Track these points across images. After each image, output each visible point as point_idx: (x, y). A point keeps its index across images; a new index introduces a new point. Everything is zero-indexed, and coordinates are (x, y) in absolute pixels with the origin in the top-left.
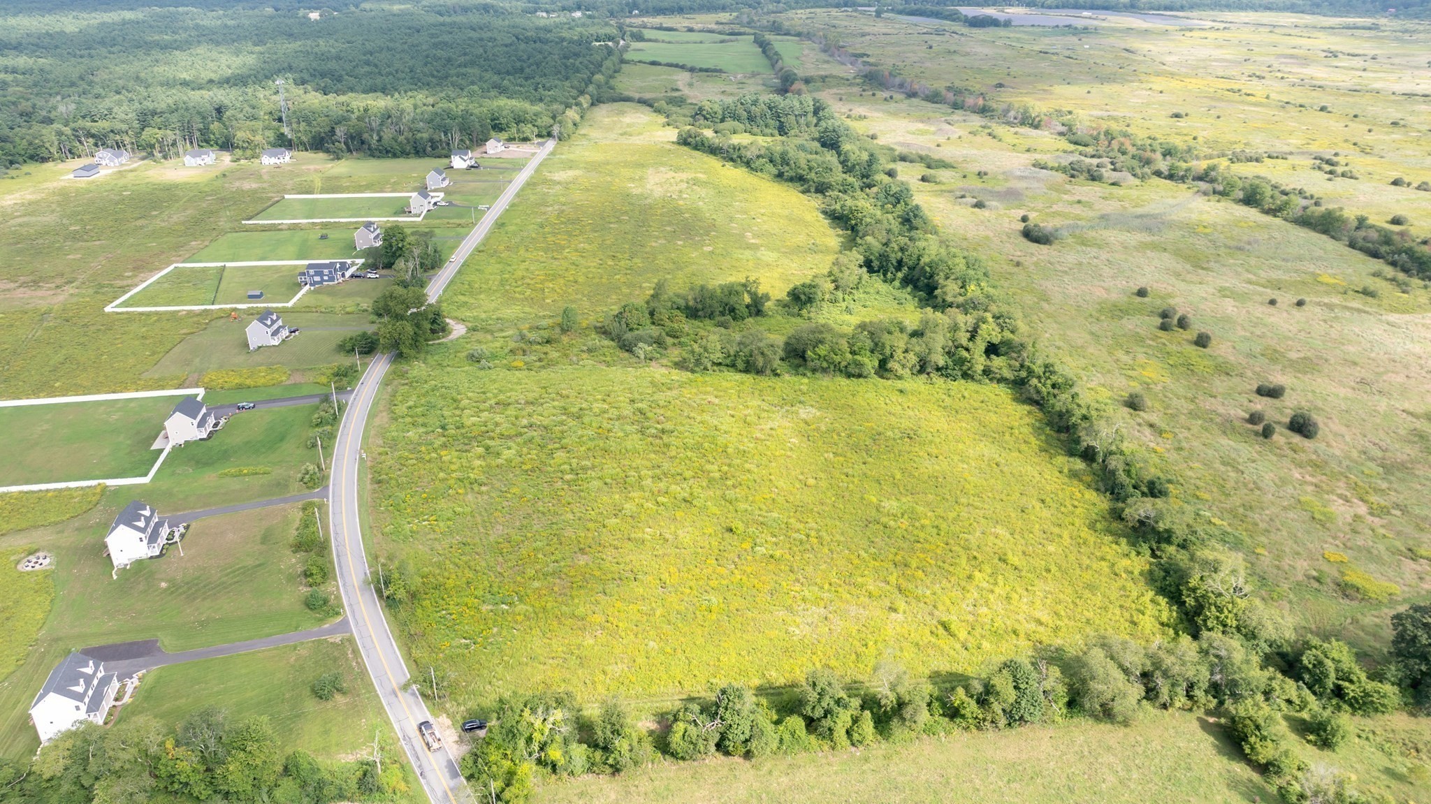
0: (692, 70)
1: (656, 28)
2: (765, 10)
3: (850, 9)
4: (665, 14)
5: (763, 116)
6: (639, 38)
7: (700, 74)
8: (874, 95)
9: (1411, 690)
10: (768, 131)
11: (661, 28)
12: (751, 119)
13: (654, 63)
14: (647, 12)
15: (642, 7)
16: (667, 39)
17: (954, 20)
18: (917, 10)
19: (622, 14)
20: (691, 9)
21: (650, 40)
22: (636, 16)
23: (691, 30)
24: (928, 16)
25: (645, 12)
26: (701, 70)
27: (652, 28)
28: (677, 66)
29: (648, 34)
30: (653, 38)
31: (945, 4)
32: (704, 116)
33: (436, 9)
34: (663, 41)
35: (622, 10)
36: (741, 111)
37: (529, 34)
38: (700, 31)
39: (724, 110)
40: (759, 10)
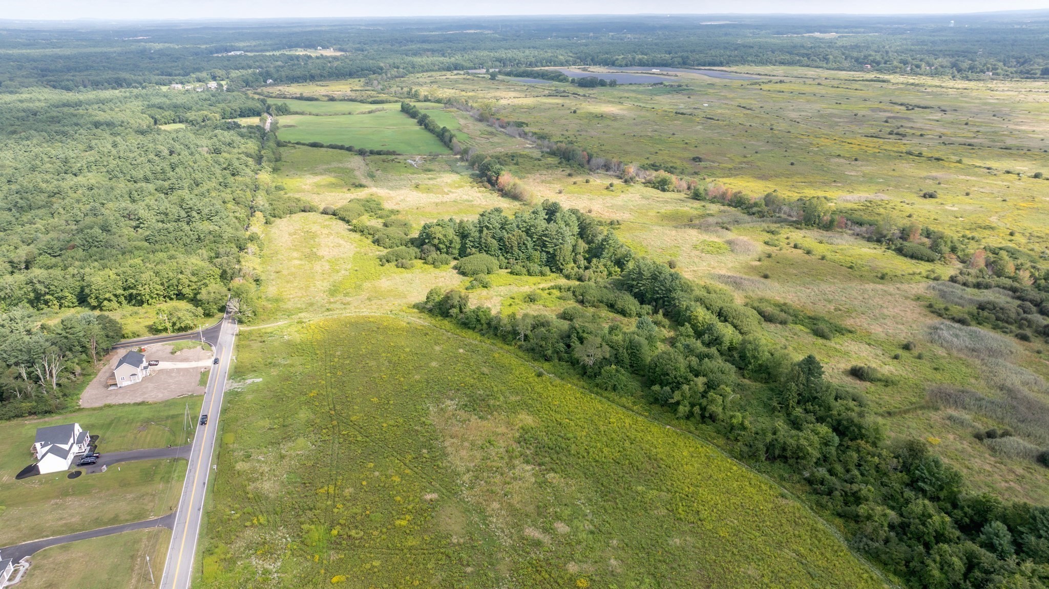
0: (362, 153)
1: (296, 98)
2: (389, 75)
3: (462, 72)
4: (298, 82)
5: (522, 245)
6: (283, 111)
7: (373, 157)
8: (587, 182)
10: (535, 267)
11: (301, 98)
12: (505, 249)
13: (314, 145)
14: (281, 81)
15: (276, 76)
16: (315, 111)
17: (561, 81)
18: (523, 72)
19: (258, 84)
20: (321, 76)
21: (296, 113)
22: (270, 85)
23: (332, 99)
24: (535, 78)
25: (278, 81)
26: (372, 153)
27: (292, 98)
28: (342, 148)
29: (294, 105)
30: (298, 110)
31: (537, 66)
32: (435, 245)
33: (63, 84)
34: (310, 114)
35: (257, 80)
36: (490, 239)
37: (167, 113)
38: (341, 100)
39: (464, 236)
40: (384, 75)
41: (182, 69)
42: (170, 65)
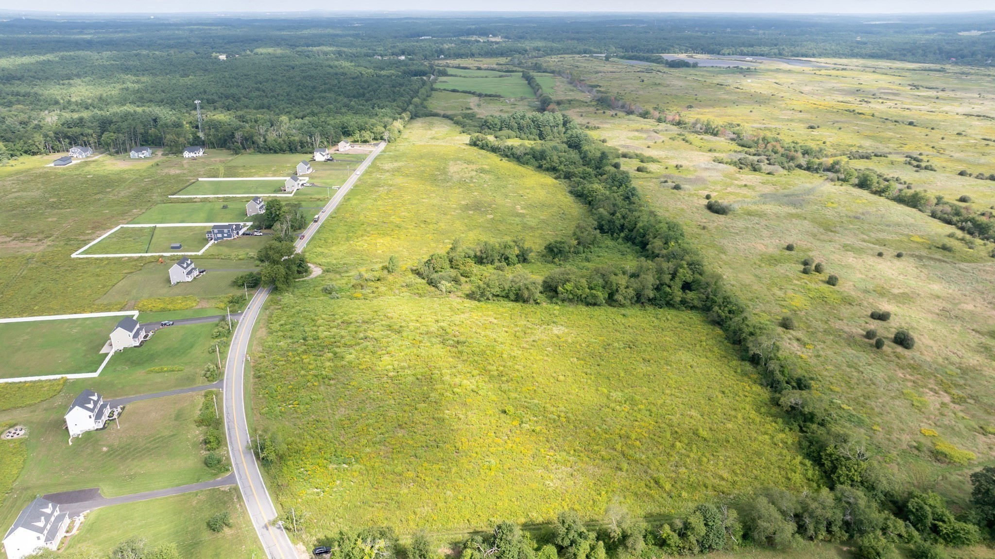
0: (480, 95)
1: (456, 67)
2: (530, 56)
3: (588, 55)
4: (462, 58)
5: (528, 126)
6: (444, 74)
7: (486, 98)
9: (987, 529)
10: (532, 137)
11: (459, 67)
12: (520, 128)
13: (454, 91)
14: (450, 57)
15: (446, 53)
16: (463, 74)
17: (658, 63)
18: (633, 56)
19: (432, 58)
20: (479, 54)
21: (451, 75)
22: (442, 59)
23: (479, 69)
24: (641, 60)
25: (448, 56)
26: (486, 95)
27: (453, 67)
28: (469, 93)
29: (450, 71)
30: (453, 74)
31: (653, 53)
32: (488, 126)
33: (306, 54)
34: (460, 76)
35: (433, 55)
36: (513, 123)
37: (369, 71)
38: (485, 70)
39: (502, 122)
40: (526, 55)
41: (383, 47)
42: (375, 44)
